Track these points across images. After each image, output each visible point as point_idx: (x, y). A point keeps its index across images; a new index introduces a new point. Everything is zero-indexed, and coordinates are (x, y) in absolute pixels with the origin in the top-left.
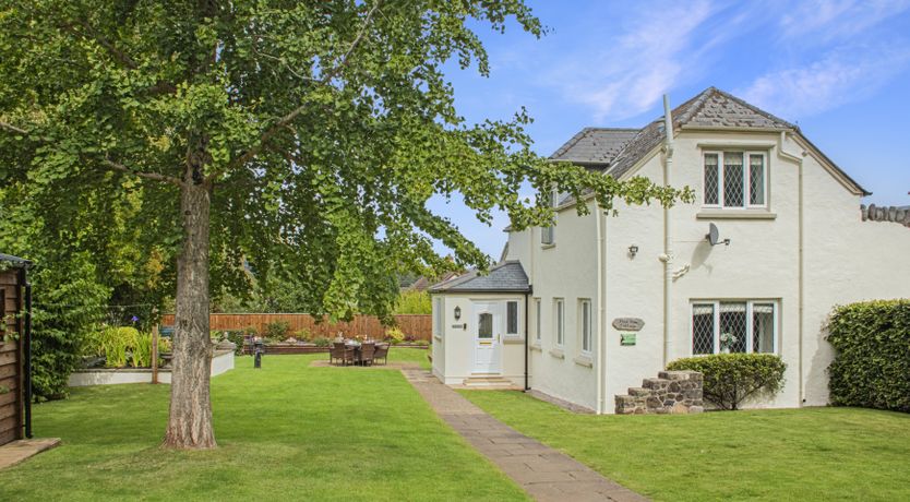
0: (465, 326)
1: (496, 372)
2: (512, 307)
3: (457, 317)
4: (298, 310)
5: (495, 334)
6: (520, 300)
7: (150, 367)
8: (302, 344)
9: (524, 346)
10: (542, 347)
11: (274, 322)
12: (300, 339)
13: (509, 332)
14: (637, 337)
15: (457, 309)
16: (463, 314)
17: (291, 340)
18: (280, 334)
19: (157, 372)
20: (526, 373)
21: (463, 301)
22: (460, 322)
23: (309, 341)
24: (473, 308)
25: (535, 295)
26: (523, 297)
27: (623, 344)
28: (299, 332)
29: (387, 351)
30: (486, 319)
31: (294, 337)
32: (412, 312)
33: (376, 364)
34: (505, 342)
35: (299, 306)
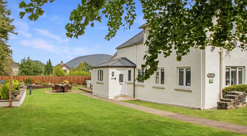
0: (115, 79)
1: (125, 94)
2: (130, 72)
3: (113, 75)
4: (34, 75)
5: (124, 81)
6: (132, 70)
7: (9, 98)
8: (38, 85)
9: (133, 84)
10: (144, 85)
11: (27, 79)
12: (37, 84)
13: (128, 80)
14: (214, 80)
15: (113, 73)
16: (115, 74)
17: (34, 84)
18: (30, 82)
19: (12, 101)
20: (134, 94)
21: (114, 70)
22: (114, 77)
23: (40, 84)
24: (117, 72)
25: (137, 68)
26: (133, 69)
27: (210, 83)
28: (36, 82)
29: (71, 87)
30: (121, 76)
31: (35, 83)
32: (71, 75)
33: (68, 92)
34: (128, 84)
35: (34, 74)
